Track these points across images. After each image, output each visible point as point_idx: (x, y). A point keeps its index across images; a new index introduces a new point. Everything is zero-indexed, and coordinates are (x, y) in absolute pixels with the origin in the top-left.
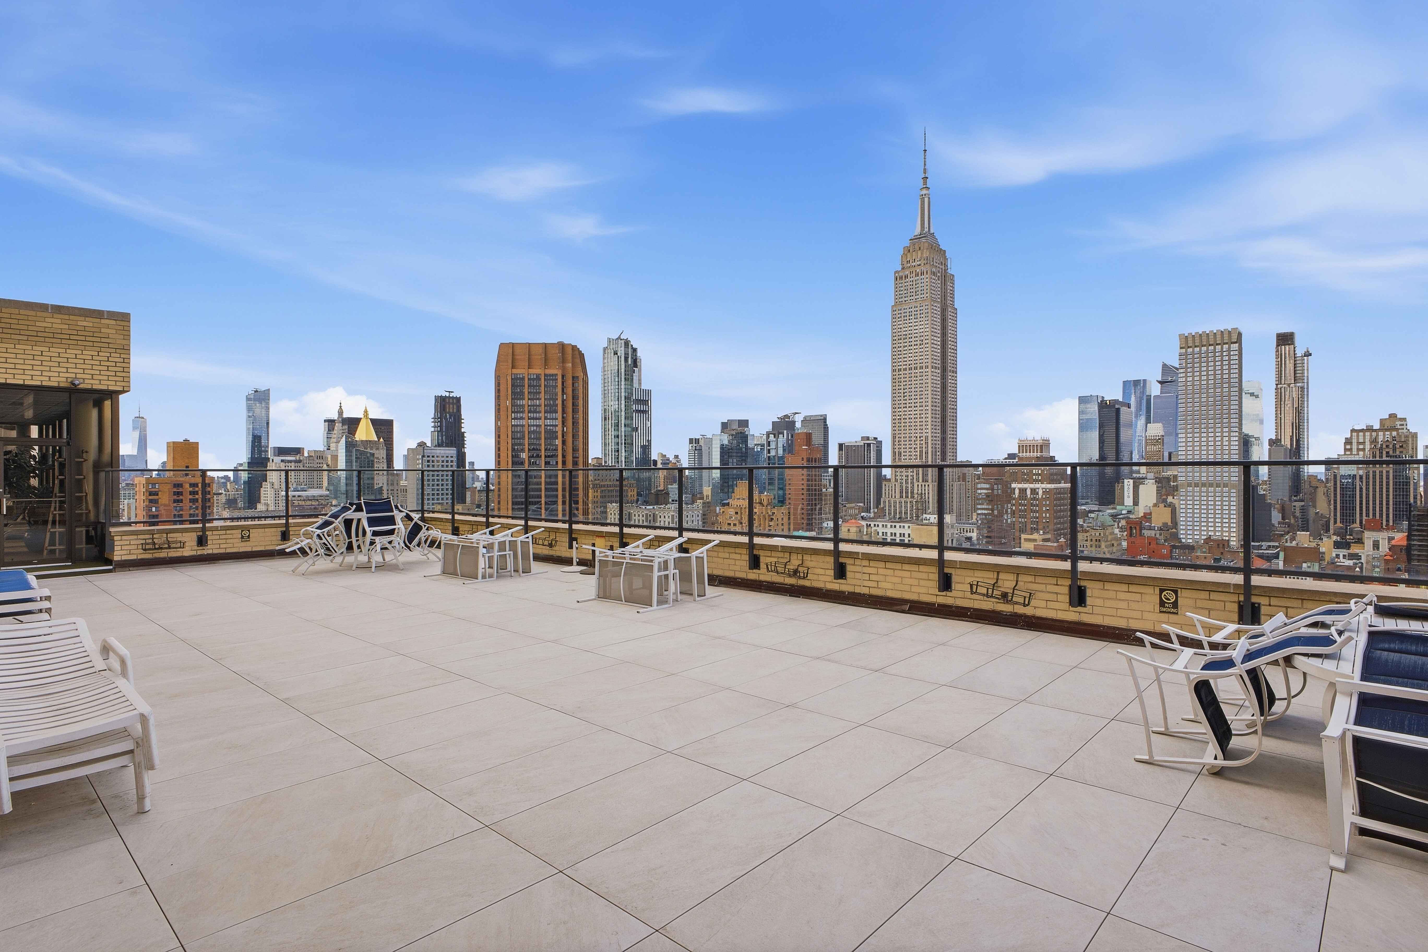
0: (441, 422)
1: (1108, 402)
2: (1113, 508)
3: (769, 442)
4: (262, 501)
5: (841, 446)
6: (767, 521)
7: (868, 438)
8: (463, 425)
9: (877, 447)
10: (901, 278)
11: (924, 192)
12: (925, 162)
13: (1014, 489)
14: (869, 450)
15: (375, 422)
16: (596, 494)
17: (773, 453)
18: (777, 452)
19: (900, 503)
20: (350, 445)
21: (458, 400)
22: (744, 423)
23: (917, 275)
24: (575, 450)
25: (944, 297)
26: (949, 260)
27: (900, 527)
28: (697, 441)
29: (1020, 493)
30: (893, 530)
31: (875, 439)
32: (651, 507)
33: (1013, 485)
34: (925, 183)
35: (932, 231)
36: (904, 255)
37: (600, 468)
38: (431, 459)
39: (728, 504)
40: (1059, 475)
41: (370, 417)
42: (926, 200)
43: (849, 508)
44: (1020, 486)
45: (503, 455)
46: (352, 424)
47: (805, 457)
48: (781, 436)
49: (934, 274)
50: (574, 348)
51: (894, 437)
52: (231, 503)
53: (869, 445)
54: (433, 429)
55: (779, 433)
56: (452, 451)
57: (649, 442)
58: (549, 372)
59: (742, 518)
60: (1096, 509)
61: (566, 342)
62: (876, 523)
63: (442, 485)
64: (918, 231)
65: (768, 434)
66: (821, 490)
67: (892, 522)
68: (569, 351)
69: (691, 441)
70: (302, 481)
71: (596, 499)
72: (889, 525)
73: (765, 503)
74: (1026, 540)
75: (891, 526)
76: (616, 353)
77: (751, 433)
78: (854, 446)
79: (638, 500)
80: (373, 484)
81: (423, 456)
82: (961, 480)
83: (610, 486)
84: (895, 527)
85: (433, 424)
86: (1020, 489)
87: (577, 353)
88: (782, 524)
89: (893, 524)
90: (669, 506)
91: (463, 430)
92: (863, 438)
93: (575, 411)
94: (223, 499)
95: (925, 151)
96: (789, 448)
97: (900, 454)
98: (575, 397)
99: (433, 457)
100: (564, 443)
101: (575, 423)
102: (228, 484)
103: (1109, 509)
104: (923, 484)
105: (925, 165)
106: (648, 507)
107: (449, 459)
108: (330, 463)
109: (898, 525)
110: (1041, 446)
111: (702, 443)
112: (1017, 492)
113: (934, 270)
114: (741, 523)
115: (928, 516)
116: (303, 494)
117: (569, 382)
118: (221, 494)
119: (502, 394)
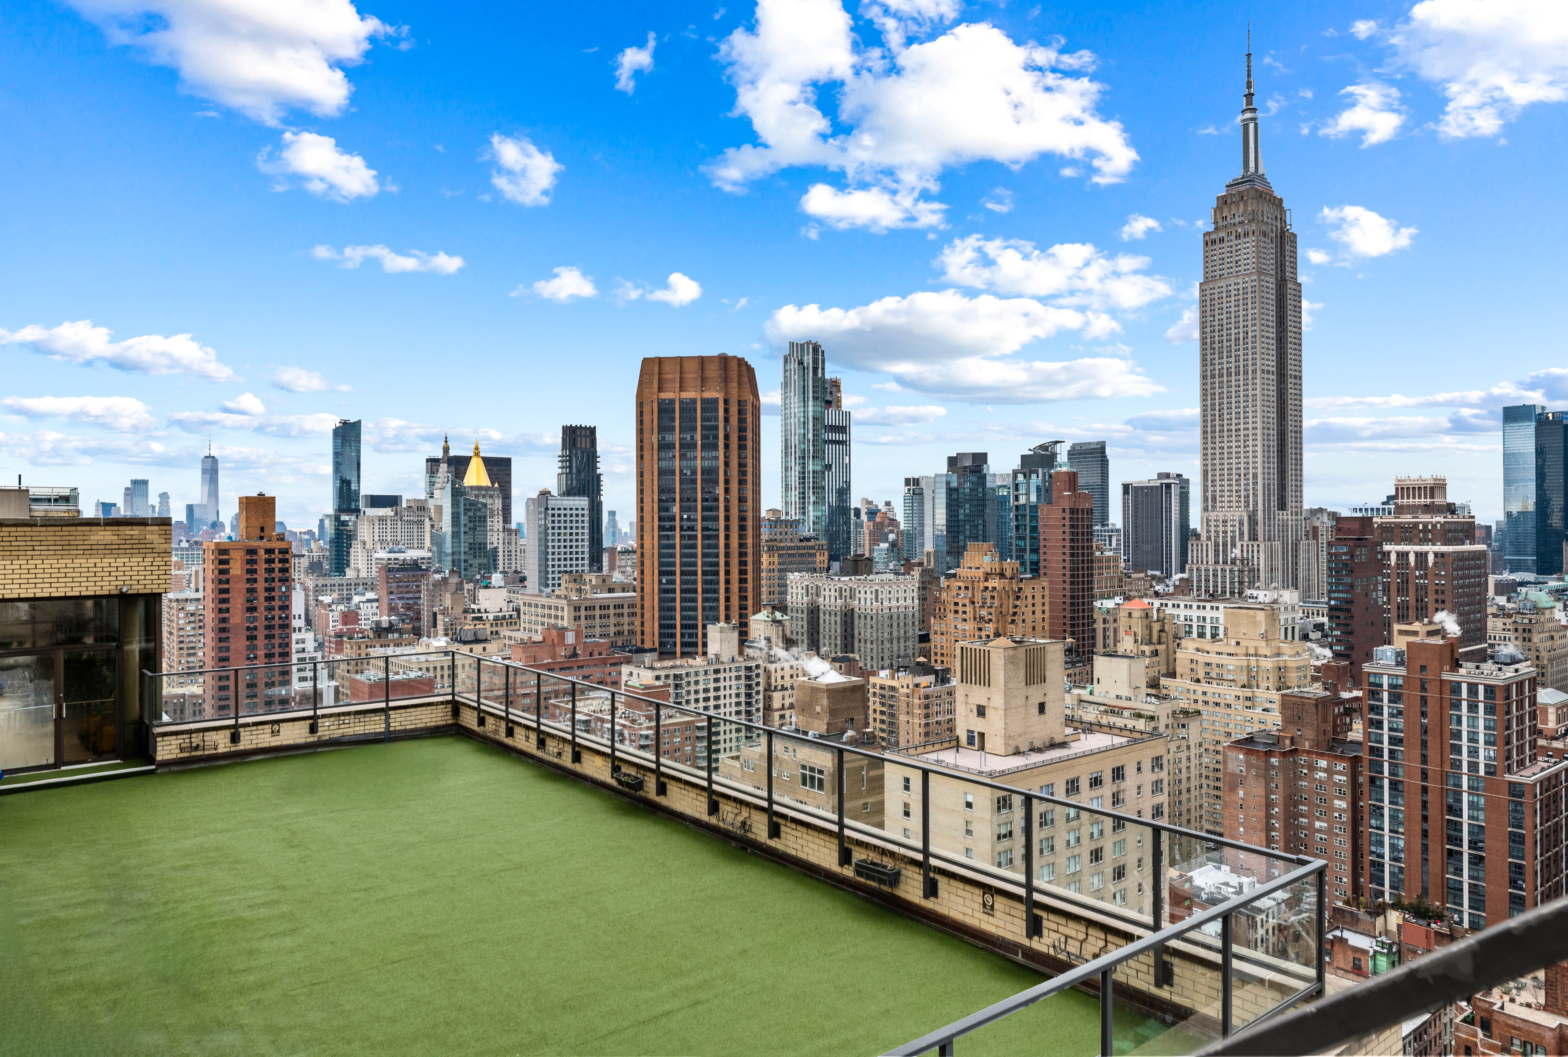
0: (570, 461)
1: (1550, 415)
2: (1559, 579)
3: (1017, 485)
4: (352, 565)
5: (1126, 488)
6: (1011, 601)
7: (1168, 476)
8: (598, 465)
9: (1181, 488)
10: (1214, 242)
11: (1248, 115)
12: (1249, 71)
13: (1389, 553)
14: (1169, 493)
15: (487, 461)
16: (771, 560)
17: (1022, 500)
18: (1028, 499)
19: (1215, 571)
20: (457, 493)
21: (592, 431)
22: (980, 459)
23: (1238, 237)
24: (742, 500)
25: (1281, 266)
26: (1288, 213)
27: (1212, 608)
28: (916, 482)
29: (1398, 559)
30: (1202, 613)
31: (1179, 476)
32: (847, 578)
33: (1387, 548)
34: (1250, 102)
35: (1260, 172)
36: (1218, 209)
37: (777, 522)
38: (556, 512)
39: (954, 575)
40: (1461, 531)
41: (482, 455)
42: (1252, 126)
43: (1135, 579)
44: (1399, 548)
45: (647, 507)
46: (459, 465)
47: (1067, 507)
48: (1034, 476)
49: (1264, 234)
50: (741, 362)
51: (1205, 473)
52: (315, 567)
53: (1168, 486)
54: (560, 471)
55: (1031, 472)
56: (582, 502)
57: (848, 483)
58: (707, 395)
59: (973, 595)
60: (1532, 579)
61: (730, 354)
62: (1176, 602)
63: (571, 547)
64: (1239, 173)
65: (1015, 473)
66: (1092, 554)
67: (1199, 601)
68: (734, 365)
69: (907, 482)
70: (399, 538)
71: (772, 567)
72: (1195, 605)
73: (1008, 574)
74: (1401, 632)
75: (1199, 607)
76: (801, 363)
77: (991, 471)
78: (1147, 487)
79: (829, 569)
80: (486, 544)
81: (547, 509)
82: (1311, 536)
83: (790, 548)
84: (1204, 607)
85: (560, 464)
86: (1398, 553)
87: (744, 368)
88: (1033, 605)
89: (1201, 604)
90: (871, 577)
91: (599, 471)
92: (1161, 476)
93: (742, 447)
94: (305, 562)
95: (1249, 55)
96: (1045, 492)
97: (1214, 499)
98: (742, 429)
99: (559, 509)
100: (727, 491)
101: (742, 465)
102: (312, 543)
103: (1553, 580)
104: (1250, 543)
105: (1249, 76)
106: (843, 579)
107: (580, 512)
108: (433, 515)
109: (1208, 605)
110: (1432, 489)
111: (923, 484)
112: (1393, 557)
113: (1264, 228)
114: (973, 603)
115: (1255, 593)
116: (401, 556)
117: (734, 410)
118: (303, 556)
119: (647, 425)
